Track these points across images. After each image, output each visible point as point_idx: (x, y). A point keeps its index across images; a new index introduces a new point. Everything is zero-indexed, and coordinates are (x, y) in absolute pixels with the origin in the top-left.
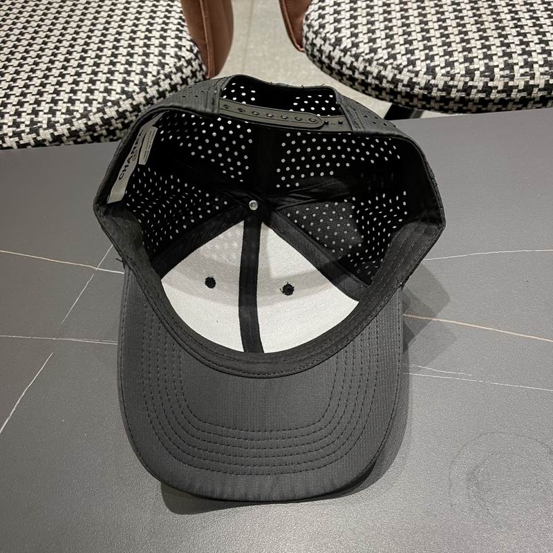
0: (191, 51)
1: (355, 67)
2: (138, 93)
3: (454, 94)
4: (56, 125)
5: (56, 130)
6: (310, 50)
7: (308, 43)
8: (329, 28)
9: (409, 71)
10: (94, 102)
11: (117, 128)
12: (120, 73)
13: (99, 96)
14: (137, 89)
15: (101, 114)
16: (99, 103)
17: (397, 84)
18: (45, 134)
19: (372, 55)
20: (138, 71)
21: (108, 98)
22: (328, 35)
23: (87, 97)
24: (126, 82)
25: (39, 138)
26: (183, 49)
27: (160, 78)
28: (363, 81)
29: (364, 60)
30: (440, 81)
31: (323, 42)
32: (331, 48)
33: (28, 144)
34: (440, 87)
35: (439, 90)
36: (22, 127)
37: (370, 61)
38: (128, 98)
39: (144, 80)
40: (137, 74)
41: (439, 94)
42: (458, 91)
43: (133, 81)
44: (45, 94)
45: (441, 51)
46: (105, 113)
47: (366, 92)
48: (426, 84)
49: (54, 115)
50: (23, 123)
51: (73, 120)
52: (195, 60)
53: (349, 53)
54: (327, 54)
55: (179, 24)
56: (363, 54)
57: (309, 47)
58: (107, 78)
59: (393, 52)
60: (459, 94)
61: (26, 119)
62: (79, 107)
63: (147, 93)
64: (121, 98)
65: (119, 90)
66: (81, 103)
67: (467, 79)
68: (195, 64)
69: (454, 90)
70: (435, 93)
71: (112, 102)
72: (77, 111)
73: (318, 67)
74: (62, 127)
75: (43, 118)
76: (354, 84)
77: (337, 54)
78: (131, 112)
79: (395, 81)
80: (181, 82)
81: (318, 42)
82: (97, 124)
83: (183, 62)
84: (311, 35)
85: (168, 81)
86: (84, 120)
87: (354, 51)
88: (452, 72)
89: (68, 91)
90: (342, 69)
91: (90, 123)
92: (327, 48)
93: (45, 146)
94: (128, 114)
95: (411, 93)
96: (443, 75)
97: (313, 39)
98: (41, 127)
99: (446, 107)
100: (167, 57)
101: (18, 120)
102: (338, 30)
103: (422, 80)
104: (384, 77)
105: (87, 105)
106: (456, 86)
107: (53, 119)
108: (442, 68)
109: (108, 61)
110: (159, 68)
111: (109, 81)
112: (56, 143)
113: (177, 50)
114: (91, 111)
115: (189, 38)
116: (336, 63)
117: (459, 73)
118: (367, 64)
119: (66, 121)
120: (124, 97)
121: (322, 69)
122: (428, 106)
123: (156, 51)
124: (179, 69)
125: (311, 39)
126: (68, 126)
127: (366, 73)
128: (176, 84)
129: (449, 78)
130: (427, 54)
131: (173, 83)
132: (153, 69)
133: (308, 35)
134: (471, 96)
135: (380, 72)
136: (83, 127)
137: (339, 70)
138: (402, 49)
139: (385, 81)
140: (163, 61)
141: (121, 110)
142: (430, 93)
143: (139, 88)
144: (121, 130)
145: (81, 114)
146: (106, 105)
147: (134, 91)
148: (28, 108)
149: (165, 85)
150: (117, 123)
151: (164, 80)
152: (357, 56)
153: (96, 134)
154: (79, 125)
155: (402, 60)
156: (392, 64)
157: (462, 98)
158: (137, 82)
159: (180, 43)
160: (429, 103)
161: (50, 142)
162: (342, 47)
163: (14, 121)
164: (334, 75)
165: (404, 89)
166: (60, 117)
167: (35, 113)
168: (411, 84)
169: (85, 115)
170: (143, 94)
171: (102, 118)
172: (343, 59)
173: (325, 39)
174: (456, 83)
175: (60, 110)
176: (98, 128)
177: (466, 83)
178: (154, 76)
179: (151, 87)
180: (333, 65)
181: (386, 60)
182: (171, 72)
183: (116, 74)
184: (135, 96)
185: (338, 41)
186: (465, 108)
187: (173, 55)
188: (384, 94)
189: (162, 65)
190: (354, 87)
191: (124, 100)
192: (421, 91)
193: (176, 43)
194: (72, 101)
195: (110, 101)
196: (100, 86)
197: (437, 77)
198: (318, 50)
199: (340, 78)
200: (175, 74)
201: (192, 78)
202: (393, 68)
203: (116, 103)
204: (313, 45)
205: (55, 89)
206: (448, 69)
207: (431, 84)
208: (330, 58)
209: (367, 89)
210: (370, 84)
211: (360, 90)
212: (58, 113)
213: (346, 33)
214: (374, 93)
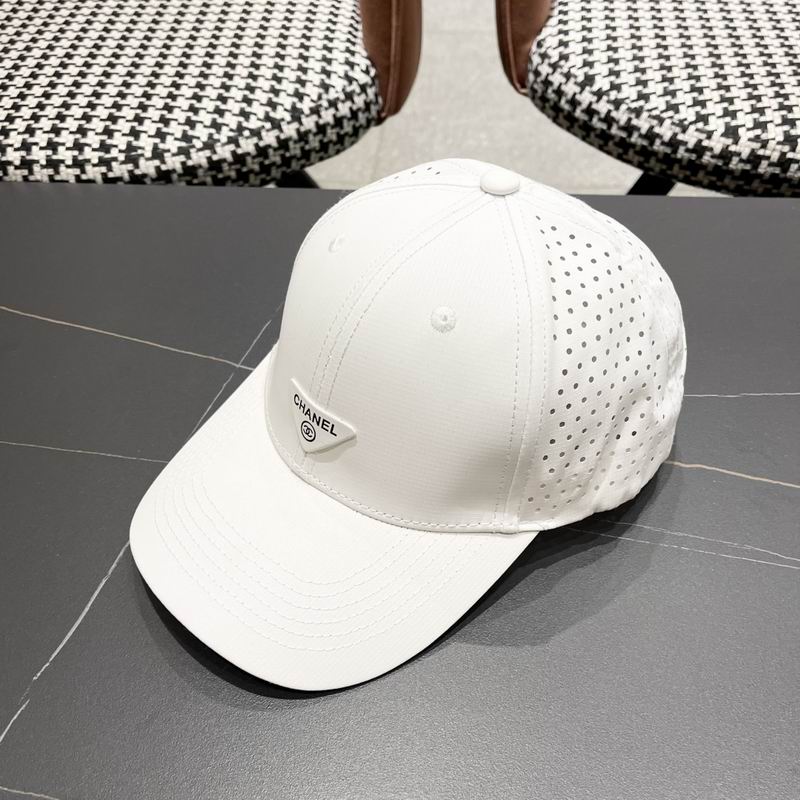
0: (367, 72)
1: (613, 119)
2: (289, 123)
3: (763, 168)
4: (166, 155)
5: (163, 162)
6: (540, 91)
7: (539, 80)
8: (576, 61)
9: (697, 130)
10: (224, 129)
11: (251, 171)
12: (264, 91)
13: (231, 121)
14: (288, 117)
15: (232, 147)
16: (231, 130)
17: (678, 148)
18: (148, 167)
19: (642, 103)
20: (291, 92)
21: (245, 124)
22: (573, 71)
23: (214, 120)
24: (272, 105)
25: (137, 172)
26: (356, 68)
27: (321, 106)
28: (622, 139)
29: (629, 109)
30: (744, 148)
31: (564, 80)
32: (578, 89)
33: (119, 179)
34: (745, 155)
35: (741, 161)
36: (114, 153)
37: (638, 112)
38: (273, 128)
39: (299, 105)
40: (289, 95)
41: (741, 166)
42: (771, 165)
43: (282, 105)
44: (150, 109)
45: (747, 106)
46: (238, 146)
47: (625, 157)
48: (723, 151)
49: (163, 140)
50: (116, 146)
51: (192, 151)
52: (371, 86)
53: (605, 98)
54: (570, 96)
55: (350, 33)
56: (627, 101)
57: (539, 87)
58: (245, 96)
59: (674, 102)
60: (771, 170)
61: (120, 141)
62: (201, 133)
63: (301, 123)
64: (263, 127)
65: (261, 115)
66: (205, 126)
67: (786, 148)
68: (371, 92)
69: (764, 163)
70: (734, 164)
71: (251, 131)
72: (198, 138)
73: (549, 116)
74: (174, 158)
75: (146, 143)
76: (606, 144)
77: (586, 98)
78: (275, 150)
79: (674, 143)
80: (349, 115)
81: (557, 79)
82: (224, 160)
83: (355, 87)
84: (545, 69)
85: (332, 111)
86: (208, 153)
87: (613, 95)
88: (764, 137)
89: (186, 107)
90: (591, 120)
91: (215, 158)
92: (570, 89)
93: (144, 183)
94: (271, 151)
95: (698, 162)
96: (750, 140)
97: (548, 75)
98: (142, 155)
99: (746, 187)
100: (333, 76)
101: (109, 142)
102: (588, 64)
103: (717, 144)
104: (658, 136)
105: (213, 131)
106: (768, 158)
107: (161, 146)
108: (749, 129)
109: (245, 73)
110: (321, 91)
111: (248, 101)
112: (162, 182)
113: (347, 68)
114: (218, 141)
115: (365, 54)
116: (583, 111)
117: (774, 139)
118: (633, 116)
119: (182, 151)
120: (268, 125)
121: (555, 120)
122: (719, 184)
123: (318, 66)
124: (349, 96)
125: (544, 74)
126: (182, 158)
127: (629, 128)
128: (343, 118)
129: (759, 145)
130: (725, 109)
131: (339, 115)
132: (312, 91)
133: (540, 68)
134: (789, 174)
135: (652, 127)
136: (204, 162)
137: (585, 122)
138: (688, 99)
139: (658, 142)
140: (327, 81)
141: (262, 144)
142: (727, 164)
143: (292, 116)
144: (257, 174)
145: (204, 143)
146: (241, 135)
147: (283, 120)
148: (124, 126)
149: (328, 116)
150: (253, 163)
151: (326, 109)
152: (617, 104)
153: (220, 176)
154: (199, 158)
155: (688, 114)
156: (671, 117)
157: (774, 175)
158: (289, 107)
159: (352, 59)
160: (722, 180)
161: (153, 180)
162: (595, 88)
163: (102, 143)
164: (576, 128)
165: (687, 155)
166: (172, 144)
167: (135, 134)
168: (699, 149)
169: (210, 145)
170: (295, 125)
171: (234, 153)
172: (594, 106)
173: (568, 76)
174: (767, 153)
175: (172, 134)
176: (225, 167)
177: (783, 154)
178: (312, 101)
179: (307, 116)
180: (578, 113)
181: (662, 112)
182: (338, 99)
183: (258, 91)
184: (284, 126)
185: (589, 80)
186: (775, 191)
187: (342, 75)
188: (652, 162)
189: (326, 87)
190: (606, 148)
191: (268, 131)
192: (713, 161)
193: (347, 59)
194: (191, 123)
195: (247, 129)
196: (234, 106)
197: (741, 142)
198: (554, 91)
199: (584, 133)
200: (343, 102)
201: (364, 112)
202: (673, 124)
203: (256, 133)
204: (547, 83)
205: (166, 104)
206: (758, 132)
207: (731, 152)
208: (574, 103)
209: (626, 152)
210: (633, 146)
211: (615, 153)
212: (169, 139)
213: (601, 69)
214: (637, 159)
